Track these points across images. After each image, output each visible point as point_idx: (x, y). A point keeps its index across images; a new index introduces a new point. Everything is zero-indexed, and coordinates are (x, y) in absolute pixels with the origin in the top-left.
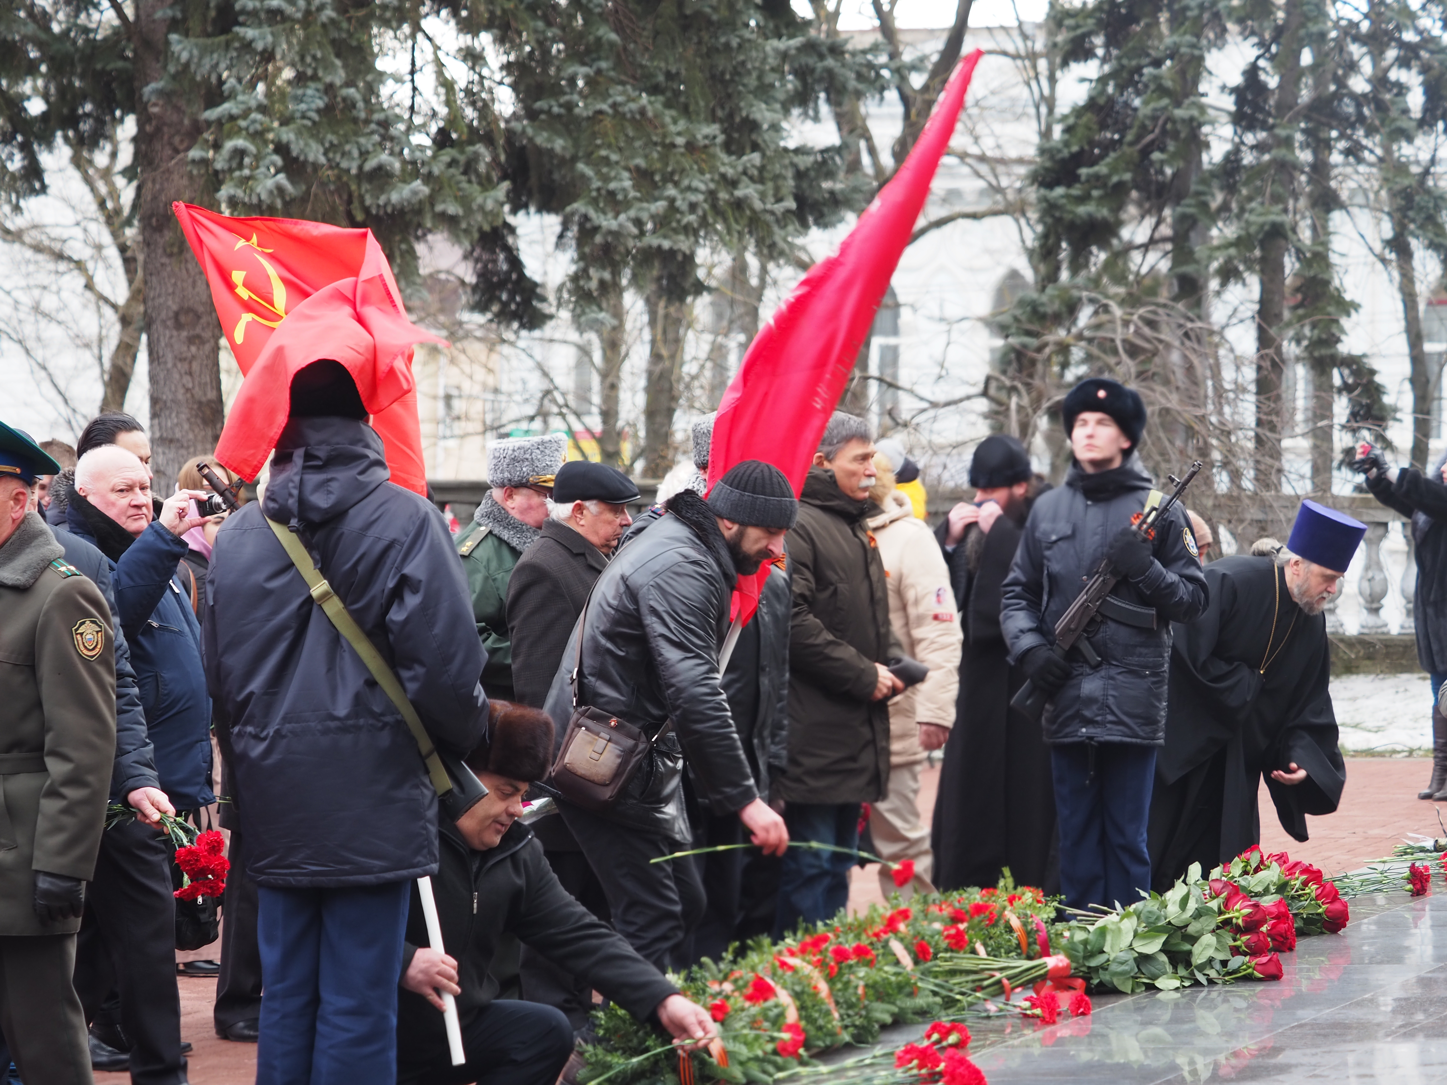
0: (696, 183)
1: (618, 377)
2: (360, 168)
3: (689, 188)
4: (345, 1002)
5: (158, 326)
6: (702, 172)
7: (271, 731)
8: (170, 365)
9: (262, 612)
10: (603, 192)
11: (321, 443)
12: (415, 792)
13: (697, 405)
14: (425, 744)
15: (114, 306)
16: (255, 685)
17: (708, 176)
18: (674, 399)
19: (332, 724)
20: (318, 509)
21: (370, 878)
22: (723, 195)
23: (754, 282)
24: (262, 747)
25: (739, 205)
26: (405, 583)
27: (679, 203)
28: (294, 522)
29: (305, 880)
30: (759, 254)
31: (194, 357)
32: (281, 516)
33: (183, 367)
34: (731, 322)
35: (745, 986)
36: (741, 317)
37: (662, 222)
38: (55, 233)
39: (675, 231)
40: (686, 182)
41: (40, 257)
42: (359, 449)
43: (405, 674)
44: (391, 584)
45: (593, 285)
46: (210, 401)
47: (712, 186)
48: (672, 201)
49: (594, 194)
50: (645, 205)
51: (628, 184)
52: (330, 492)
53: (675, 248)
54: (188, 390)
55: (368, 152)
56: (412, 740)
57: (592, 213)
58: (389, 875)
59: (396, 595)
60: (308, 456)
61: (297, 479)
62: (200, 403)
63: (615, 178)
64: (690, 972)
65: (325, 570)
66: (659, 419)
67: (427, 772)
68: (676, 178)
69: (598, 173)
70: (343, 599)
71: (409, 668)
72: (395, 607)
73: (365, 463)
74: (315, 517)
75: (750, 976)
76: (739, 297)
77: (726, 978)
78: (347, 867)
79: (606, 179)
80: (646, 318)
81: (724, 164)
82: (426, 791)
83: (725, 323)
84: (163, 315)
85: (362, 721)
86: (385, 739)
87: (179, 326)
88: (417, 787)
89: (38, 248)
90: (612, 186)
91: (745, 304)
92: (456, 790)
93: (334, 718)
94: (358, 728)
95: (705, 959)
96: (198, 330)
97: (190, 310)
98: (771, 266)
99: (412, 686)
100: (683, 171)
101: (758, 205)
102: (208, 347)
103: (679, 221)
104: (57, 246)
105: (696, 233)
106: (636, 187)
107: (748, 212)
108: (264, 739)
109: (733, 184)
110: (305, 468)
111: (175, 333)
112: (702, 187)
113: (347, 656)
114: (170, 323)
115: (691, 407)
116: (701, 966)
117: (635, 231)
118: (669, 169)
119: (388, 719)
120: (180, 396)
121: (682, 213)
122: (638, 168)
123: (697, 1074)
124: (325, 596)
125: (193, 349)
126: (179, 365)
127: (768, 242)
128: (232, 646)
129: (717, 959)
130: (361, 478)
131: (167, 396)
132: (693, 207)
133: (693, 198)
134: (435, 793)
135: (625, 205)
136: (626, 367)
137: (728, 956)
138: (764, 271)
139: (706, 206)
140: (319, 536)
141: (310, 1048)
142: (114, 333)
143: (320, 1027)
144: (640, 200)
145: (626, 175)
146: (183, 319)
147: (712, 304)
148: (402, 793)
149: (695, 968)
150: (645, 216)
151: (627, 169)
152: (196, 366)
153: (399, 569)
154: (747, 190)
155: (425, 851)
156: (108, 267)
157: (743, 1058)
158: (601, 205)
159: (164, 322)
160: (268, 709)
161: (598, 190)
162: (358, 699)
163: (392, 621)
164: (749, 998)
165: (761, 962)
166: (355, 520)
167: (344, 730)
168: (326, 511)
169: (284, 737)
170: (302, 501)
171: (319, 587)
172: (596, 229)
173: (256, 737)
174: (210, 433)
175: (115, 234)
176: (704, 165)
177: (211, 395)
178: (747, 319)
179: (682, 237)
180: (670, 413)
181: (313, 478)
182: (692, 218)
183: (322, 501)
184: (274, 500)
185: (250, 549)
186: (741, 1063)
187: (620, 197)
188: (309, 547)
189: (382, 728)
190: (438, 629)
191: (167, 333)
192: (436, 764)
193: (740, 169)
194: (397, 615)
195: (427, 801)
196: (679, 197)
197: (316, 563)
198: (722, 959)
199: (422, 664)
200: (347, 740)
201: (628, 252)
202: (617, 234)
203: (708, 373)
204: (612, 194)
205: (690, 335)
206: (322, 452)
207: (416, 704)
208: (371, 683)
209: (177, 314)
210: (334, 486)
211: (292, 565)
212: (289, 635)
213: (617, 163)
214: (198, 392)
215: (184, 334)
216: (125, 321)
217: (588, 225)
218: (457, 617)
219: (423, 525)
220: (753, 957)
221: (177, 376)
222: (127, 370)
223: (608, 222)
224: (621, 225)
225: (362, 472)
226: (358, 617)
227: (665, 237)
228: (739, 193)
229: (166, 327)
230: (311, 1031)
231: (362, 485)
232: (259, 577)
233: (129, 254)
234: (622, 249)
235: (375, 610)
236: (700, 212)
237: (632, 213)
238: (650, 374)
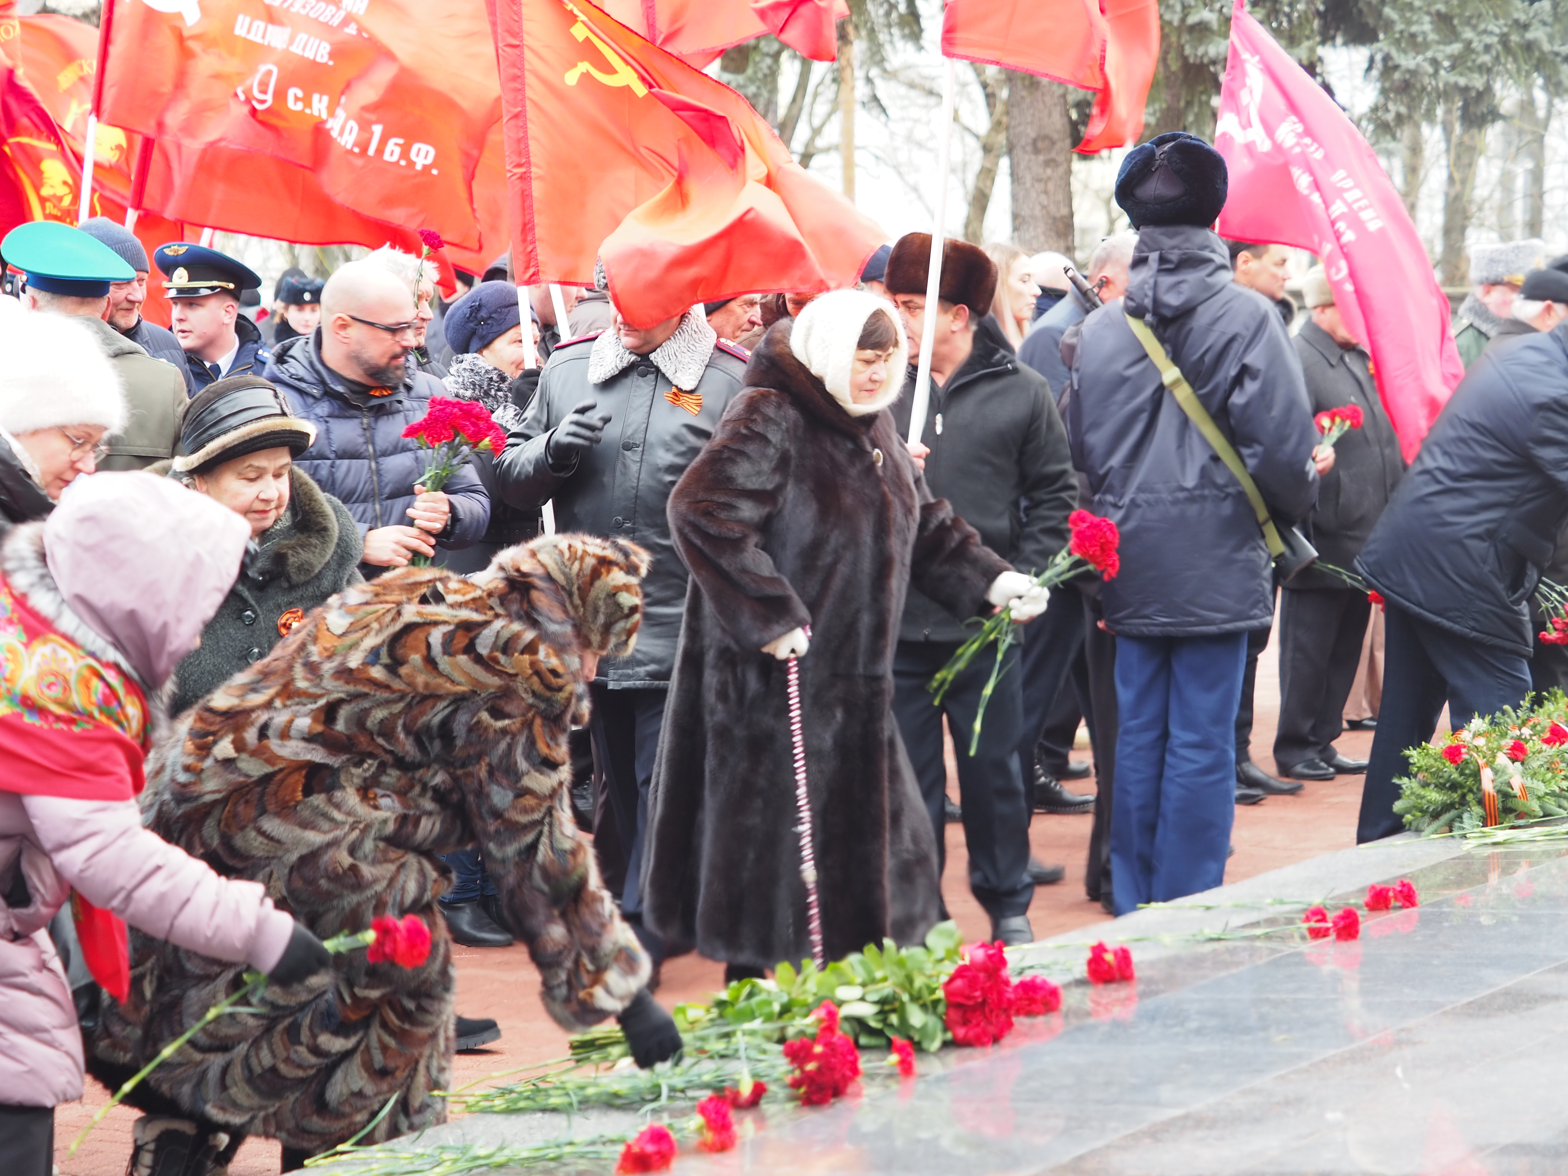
0: (1491, 27)
1: (1417, 197)
2: (1183, 20)
3: (1485, 32)
4: (1190, 737)
5: (1018, 151)
6: (1496, 17)
7: (1126, 500)
8: (1028, 185)
9: (1121, 396)
10: (1406, 34)
11: (1173, 248)
12: (1253, 554)
13: (1487, 223)
14: (1262, 513)
15: (977, 137)
16: (1116, 461)
17: (1502, 22)
18: (1467, 218)
19: (1181, 495)
20: (1169, 306)
21: (1212, 629)
22: (1514, 38)
23: (1541, 113)
24: (1119, 514)
25: (1529, 47)
26: (1245, 371)
27: (1474, 45)
28: (1149, 317)
29: (1156, 630)
30: (1545, 88)
31: (1049, 178)
32: (1137, 312)
33: (1040, 187)
34: (1519, 149)
35: (1542, 731)
36: (1528, 143)
37: (1457, 62)
38: (926, 72)
39: (1470, 69)
40: (1482, 26)
41: (913, 93)
42: (1207, 254)
43: (1245, 451)
44: (1233, 372)
45: (1390, 117)
46: (1063, 217)
47: (1505, 30)
48: (1469, 43)
49: (1397, 36)
50: (1441, 47)
51: (1427, 27)
52: (1180, 293)
53: (1470, 85)
54: (1044, 207)
55: (1190, 7)
56: (1252, 511)
57: (1394, 53)
58: (1229, 626)
59: (1238, 381)
60: (1162, 260)
61: (1152, 281)
62: (1054, 219)
63: (1417, 22)
64: (1493, 718)
65: (1176, 358)
66: (1454, 235)
67: (1263, 536)
68: (1474, 21)
69: (1402, 16)
70: (1192, 384)
71: (1248, 446)
72: (1236, 392)
73: (1211, 267)
74: (1168, 313)
75: (1547, 723)
76: (1527, 127)
77: (1524, 723)
78: (1192, 619)
79: (1409, 23)
80: (1443, 146)
81: (1517, 10)
82: (1262, 554)
83: (1513, 149)
84: (1023, 141)
85: (1206, 492)
86: (1227, 508)
87: (1036, 151)
88: (1254, 549)
89: (912, 86)
90: (1414, 29)
91: (1534, 133)
92: (1288, 553)
93: (1183, 489)
94: (1203, 498)
95: (1506, 707)
96: (1053, 155)
97: (1046, 137)
98: (1557, 101)
99: (1251, 462)
100: (1480, 15)
101: (1546, 47)
102: (1061, 170)
103: (1474, 61)
104: (928, 84)
105: (1489, 71)
106: (1436, 30)
107: (1537, 54)
108: (1120, 508)
109: (1526, 27)
110: (1160, 271)
111: (1033, 157)
112: (1497, 30)
113: (1195, 437)
114: (1029, 148)
115: (1482, 225)
116: (1504, 713)
117: (1430, 70)
118: (1467, 14)
119: (1231, 490)
120: (1038, 211)
121: (1478, 54)
122: (1439, 14)
123: (1500, 806)
124: (1176, 383)
125: (1049, 171)
126: (1037, 185)
127: (1554, 80)
128: (1096, 425)
129: (1516, 707)
130: (1209, 280)
131: (1025, 212)
132: (1487, 48)
133: (1488, 40)
134: (1270, 555)
135: (1426, 46)
136: (1424, 191)
137: (1526, 703)
138: (1550, 105)
139: (1499, 47)
140: (1170, 332)
141: (1160, 776)
142: (977, 159)
143: (1169, 758)
144: (1438, 43)
145: (1427, 19)
146: (1040, 145)
147: (1504, 133)
148: (1244, 554)
149: (1498, 714)
150: (1440, 56)
151: (1428, 13)
152: (1051, 186)
153: (1240, 359)
154: (1537, 33)
155: (1261, 605)
156: (971, 101)
157: (1541, 794)
158: (1403, 45)
159: (1023, 147)
160: (1125, 480)
161: (1401, 32)
162: (1204, 473)
163: (1234, 404)
164: (1547, 741)
165: (1556, 709)
166: (1202, 317)
167: (1191, 500)
168: (1177, 308)
169: (1138, 506)
170: (1156, 301)
171: (1170, 373)
172: (1396, 67)
173: (1116, 506)
174: (1062, 244)
175: (979, 73)
176: (1499, 12)
177: (1064, 211)
178: (1535, 145)
179: (1476, 76)
180: (1463, 229)
181: (1167, 280)
182: (1486, 59)
183: (1173, 300)
184: (1132, 299)
185: (1110, 342)
186: (1539, 798)
187: (1420, 39)
188: (1162, 340)
189: (1225, 499)
190: (1276, 412)
191: (1026, 157)
192: (1271, 530)
193: (1531, 14)
194: (1238, 399)
195: (1263, 563)
196: (1476, 39)
197: (1167, 353)
198: (1520, 706)
199: (1260, 443)
200: (1193, 510)
201: (1424, 89)
202: (1414, 73)
203: (1497, 195)
204: (1413, 36)
205: (1482, 161)
206: (1174, 256)
207: (1255, 477)
208: (1215, 459)
209: (1035, 142)
210: (1184, 287)
211: (1146, 356)
212: (1144, 417)
213: (1420, 8)
214: (1052, 209)
215: (1041, 158)
216: (987, 149)
217: (1390, 64)
218: (1292, 404)
219: (1262, 323)
220: (1549, 706)
221: (1034, 195)
222: (987, 191)
223: (1407, 61)
224: (1418, 65)
225: (1210, 275)
226: (1204, 401)
227: (1461, 74)
228: (1530, 35)
229: (1025, 152)
230: (1161, 763)
231: (1208, 287)
232: (1118, 366)
233: (989, 90)
234: (1419, 86)
235: (1219, 395)
236: (1494, 53)
237: (1429, 54)
238: (1447, 195)
